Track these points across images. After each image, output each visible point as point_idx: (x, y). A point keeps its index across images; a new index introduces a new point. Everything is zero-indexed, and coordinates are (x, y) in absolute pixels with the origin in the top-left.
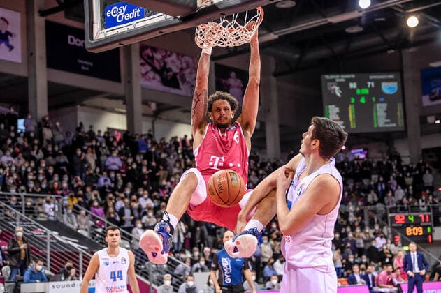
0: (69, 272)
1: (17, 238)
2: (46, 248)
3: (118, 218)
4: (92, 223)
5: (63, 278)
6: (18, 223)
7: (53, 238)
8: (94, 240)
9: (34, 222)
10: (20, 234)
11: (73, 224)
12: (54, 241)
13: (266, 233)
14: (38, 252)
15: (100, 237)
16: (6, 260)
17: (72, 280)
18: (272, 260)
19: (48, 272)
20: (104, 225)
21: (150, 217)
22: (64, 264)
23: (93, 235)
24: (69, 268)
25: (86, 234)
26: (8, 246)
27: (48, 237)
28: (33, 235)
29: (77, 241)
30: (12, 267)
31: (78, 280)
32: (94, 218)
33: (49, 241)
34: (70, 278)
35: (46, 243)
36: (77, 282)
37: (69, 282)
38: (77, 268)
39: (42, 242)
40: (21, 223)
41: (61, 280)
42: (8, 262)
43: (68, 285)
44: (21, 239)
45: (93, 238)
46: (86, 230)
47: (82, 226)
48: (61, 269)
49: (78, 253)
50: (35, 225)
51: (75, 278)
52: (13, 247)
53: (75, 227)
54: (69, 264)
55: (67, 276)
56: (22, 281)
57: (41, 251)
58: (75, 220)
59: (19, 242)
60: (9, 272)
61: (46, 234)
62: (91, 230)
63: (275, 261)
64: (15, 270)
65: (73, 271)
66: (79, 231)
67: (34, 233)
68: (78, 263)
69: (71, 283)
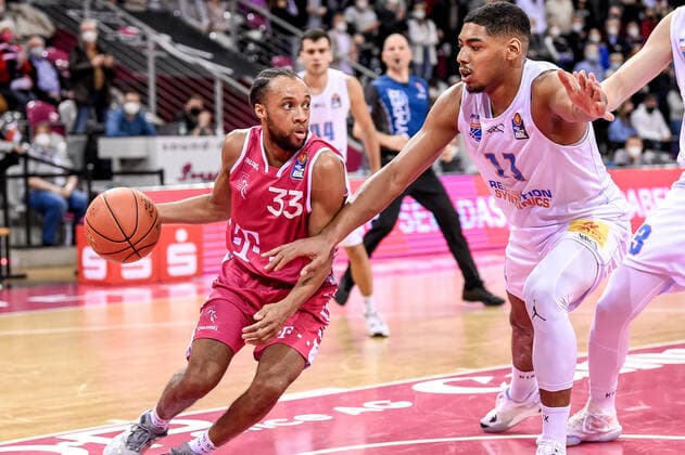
0: (194, 119)
1: (86, 44)
2: (145, 67)
3: (293, 10)
4: (239, 19)
5: (183, 130)
6: (87, 12)
7: (158, 47)
8: (244, 56)
9: (120, 13)
10: (90, 36)
11: (199, 19)
12: (163, 55)
13: (618, 48)
14: (130, 76)
15: (259, 49)
16: (68, 89)
17: (202, 134)
18: (629, 107)
19: (151, 118)
20: (264, 23)
21: (360, 11)
22: (185, 102)
23: (243, 43)
24: (196, 112)
25: (227, 42)
26: (69, 59)
27: (151, 45)
28: (118, 40)
29: (208, 55)
30: (79, 105)
31: (214, 134)
32: (243, 9)
33: (151, 54)
34: (197, 131)
35: (145, 58)
36: (211, 140)
37: (195, 139)
38: (212, 111)
39: (138, 55)
40: (95, 13)
41: (178, 134)
42: (70, 94)
43: (195, 146)
44: (92, 46)
45: (242, 50)
46: (227, 33)
47: (219, 25)
48: (179, 114)
49: (212, 81)
50: (124, 19)
51: (208, 131)
52: (78, 61)
53: (203, 25)
54: (195, 102)
55: (191, 126)
56: (102, 133)
57: (136, 74)
58: (203, 12)
59: (91, 53)
60: (73, 115)
61: (144, 38)
62: (239, 33)
63: (636, 107)
64: (85, 111)
65: (204, 118)
66: (213, 36)
67: (122, 36)
68: (213, 102)
69: (200, 140)
